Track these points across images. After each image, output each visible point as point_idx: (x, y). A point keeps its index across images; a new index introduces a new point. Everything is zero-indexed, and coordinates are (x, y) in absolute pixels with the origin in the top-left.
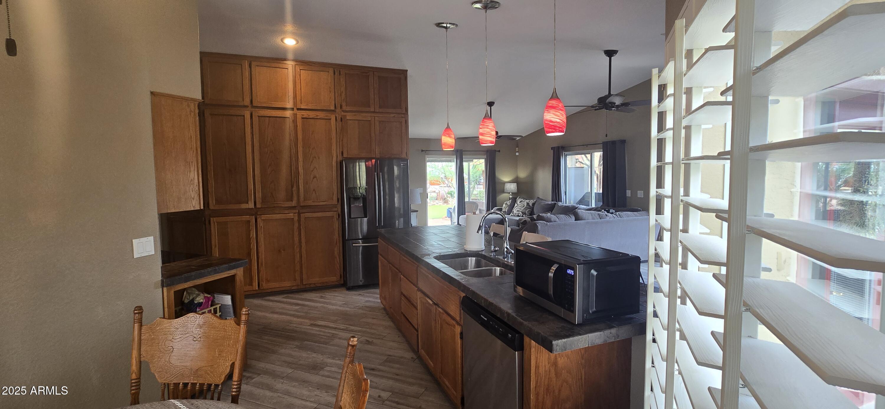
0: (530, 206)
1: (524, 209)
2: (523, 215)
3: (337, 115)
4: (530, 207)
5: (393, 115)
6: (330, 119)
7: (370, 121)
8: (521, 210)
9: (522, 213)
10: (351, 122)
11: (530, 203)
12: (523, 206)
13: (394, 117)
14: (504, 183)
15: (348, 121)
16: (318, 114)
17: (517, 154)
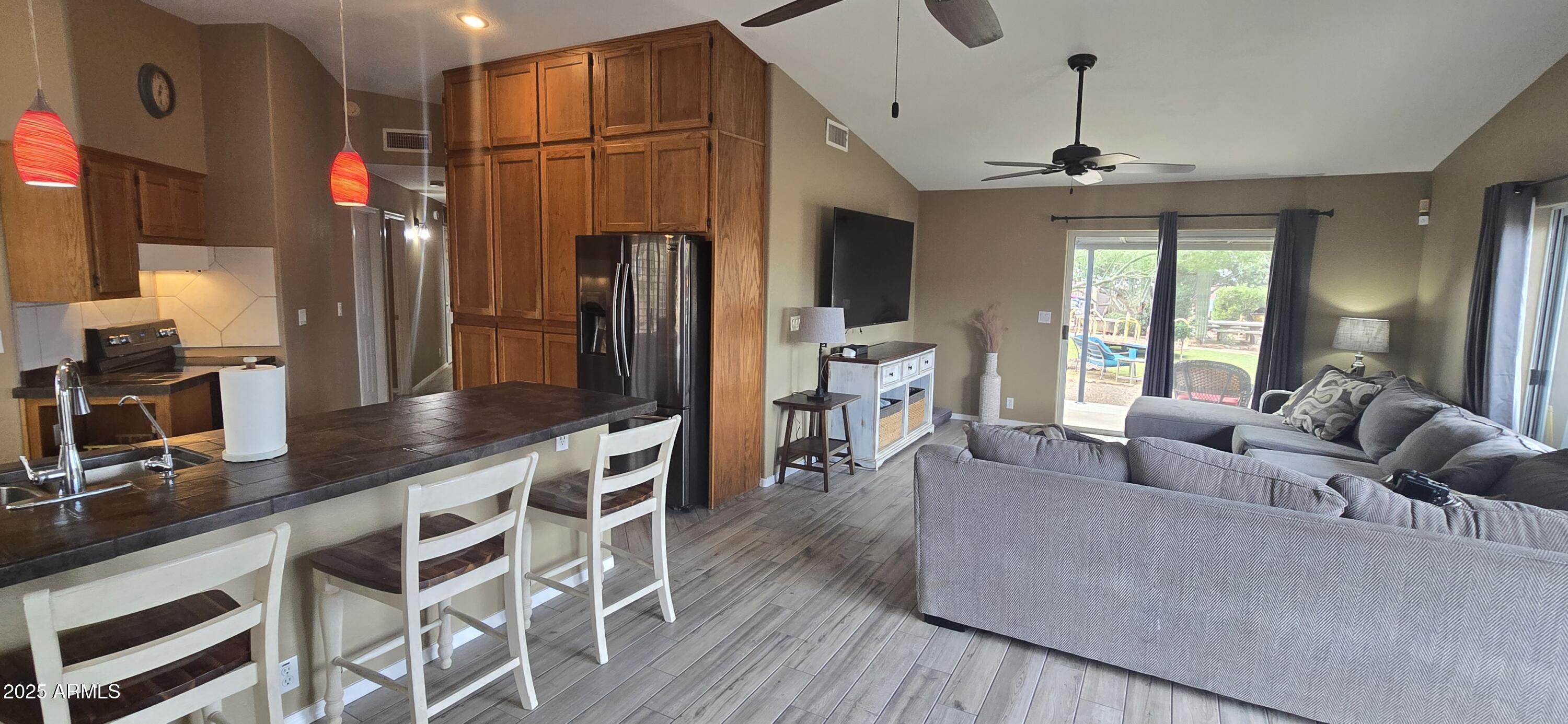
0: (1349, 403)
1: (1325, 409)
2: (1313, 430)
3: (596, 148)
4: (1348, 408)
5: (686, 134)
6: (584, 157)
7: (643, 152)
8: (1313, 412)
9: (1314, 420)
10: (614, 158)
11: (1354, 392)
12: (1328, 397)
13: (688, 138)
14: (1337, 316)
15: (610, 157)
16: (567, 149)
17: (1423, 221)
